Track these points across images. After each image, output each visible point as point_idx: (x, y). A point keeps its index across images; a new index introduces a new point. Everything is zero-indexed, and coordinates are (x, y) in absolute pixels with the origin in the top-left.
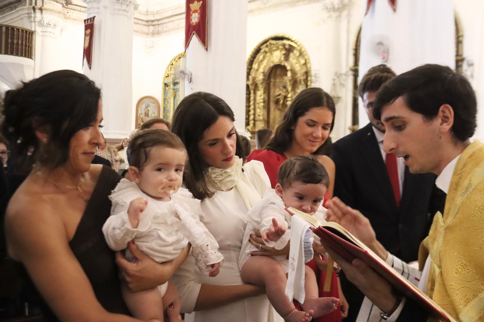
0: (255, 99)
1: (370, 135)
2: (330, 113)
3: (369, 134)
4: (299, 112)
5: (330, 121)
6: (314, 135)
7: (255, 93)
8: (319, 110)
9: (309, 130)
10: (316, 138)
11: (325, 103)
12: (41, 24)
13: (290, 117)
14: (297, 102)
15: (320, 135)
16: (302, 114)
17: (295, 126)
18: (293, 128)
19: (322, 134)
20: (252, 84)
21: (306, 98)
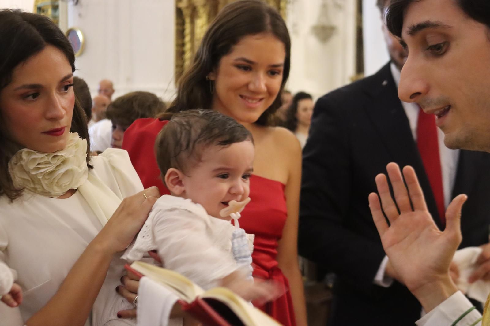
0: (193, 33)
1: (386, 86)
2: (279, 46)
3: (385, 83)
4: (220, 45)
5: (280, 60)
6: (251, 87)
7: (193, 22)
8: (258, 39)
9: (242, 78)
10: (256, 93)
11: (269, 27)
13: (204, 57)
14: (216, 27)
15: (263, 87)
16: (226, 50)
17: (217, 74)
18: (212, 78)
19: (267, 86)
20: (187, 7)
21: (232, 19)
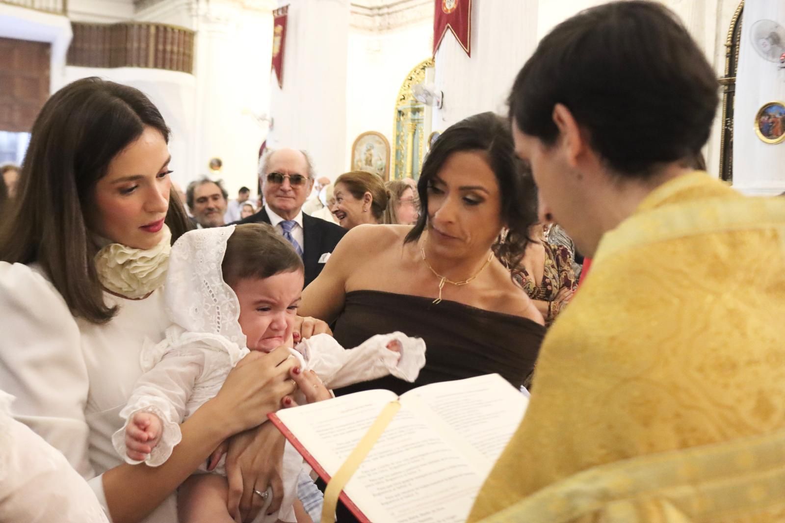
12: (206, 19)
